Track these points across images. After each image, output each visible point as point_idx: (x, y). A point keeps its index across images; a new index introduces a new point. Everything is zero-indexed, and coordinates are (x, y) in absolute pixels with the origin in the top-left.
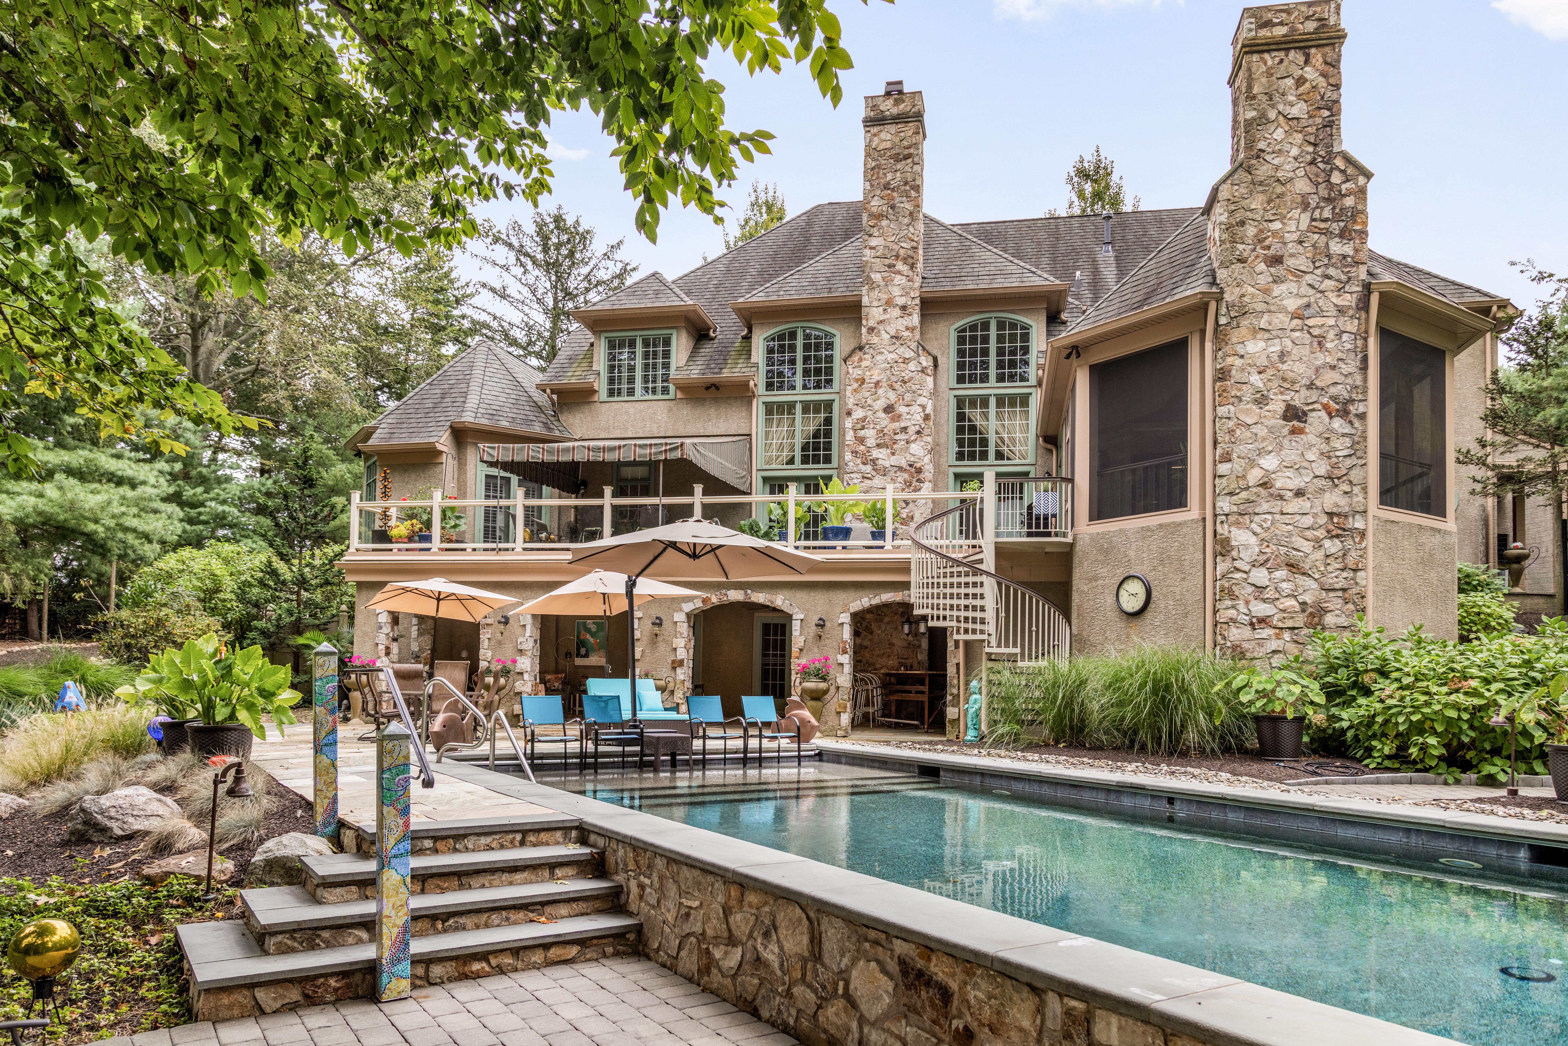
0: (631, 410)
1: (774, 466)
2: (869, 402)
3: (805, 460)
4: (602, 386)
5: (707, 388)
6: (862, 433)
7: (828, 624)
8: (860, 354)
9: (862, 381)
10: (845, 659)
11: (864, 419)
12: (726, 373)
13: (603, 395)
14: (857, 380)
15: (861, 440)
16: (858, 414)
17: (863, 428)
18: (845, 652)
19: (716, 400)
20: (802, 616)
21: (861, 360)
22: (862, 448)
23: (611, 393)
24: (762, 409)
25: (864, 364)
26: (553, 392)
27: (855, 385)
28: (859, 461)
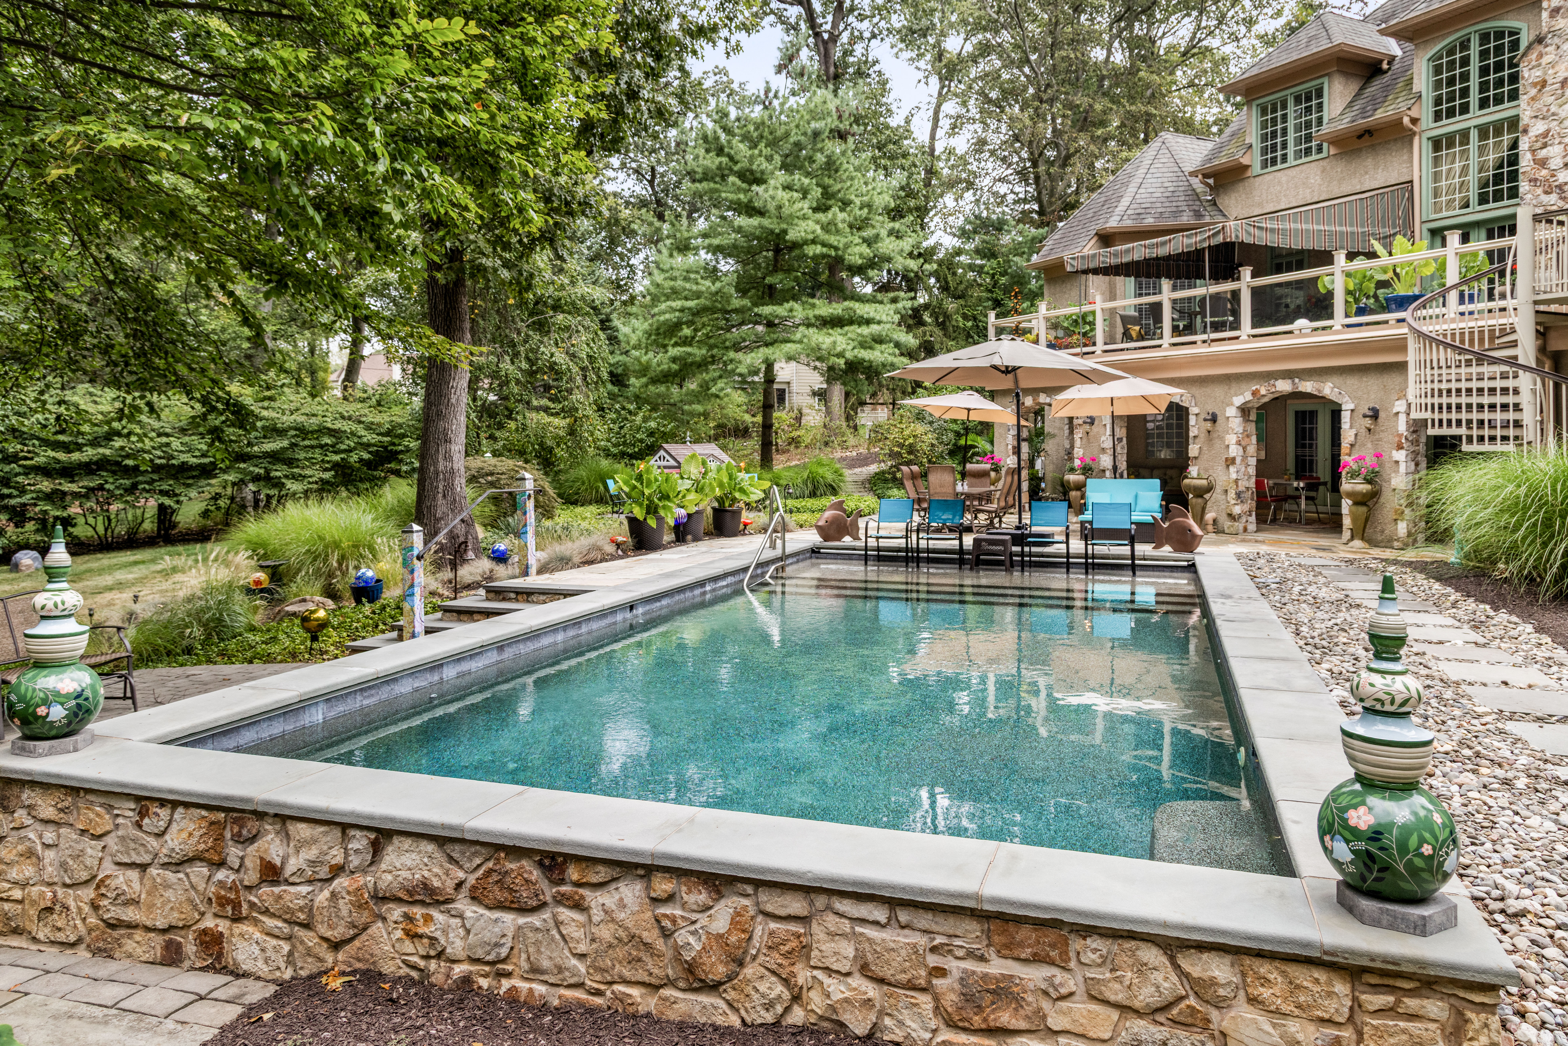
0: (1284, 179)
1: (1445, 214)
2: (1553, 109)
3: (1483, 199)
4: (1254, 160)
5: (1360, 137)
6: (1543, 153)
7: (1382, 415)
8: (1540, 48)
9: (1544, 84)
10: (1400, 456)
11: (1546, 134)
12: (1380, 114)
13: (1257, 169)
14: (1534, 85)
15: (1542, 163)
16: (1538, 128)
17: (1545, 146)
18: (1400, 447)
19: (1373, 147)
20: (1352, 406)
21: (1541, 56)
22: (1544, 172)
23: (1264, 165)
24: (1428, 147)
25: (1545, 60)
26: (1205, 176)
27: (1533, 92)
28: (1539, 191)
